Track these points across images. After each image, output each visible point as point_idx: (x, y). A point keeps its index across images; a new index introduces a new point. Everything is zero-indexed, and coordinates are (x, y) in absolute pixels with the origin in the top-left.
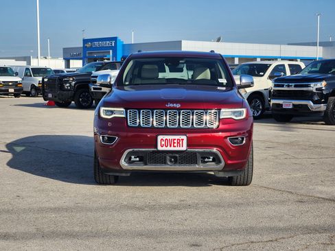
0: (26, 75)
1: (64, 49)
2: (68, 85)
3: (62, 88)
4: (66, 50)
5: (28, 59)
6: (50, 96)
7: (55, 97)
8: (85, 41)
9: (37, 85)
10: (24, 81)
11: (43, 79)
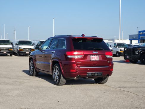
0: (114, 47)
1: (130, 35)
2: (137, 52)
3: (134, 53)
4: (130, 36)
5: (113, 40)
6: (128, 57)
7: (131, 58)
8: (140, 32)
9: (119, 51)
10: (114, 50)
11: (124, 49)
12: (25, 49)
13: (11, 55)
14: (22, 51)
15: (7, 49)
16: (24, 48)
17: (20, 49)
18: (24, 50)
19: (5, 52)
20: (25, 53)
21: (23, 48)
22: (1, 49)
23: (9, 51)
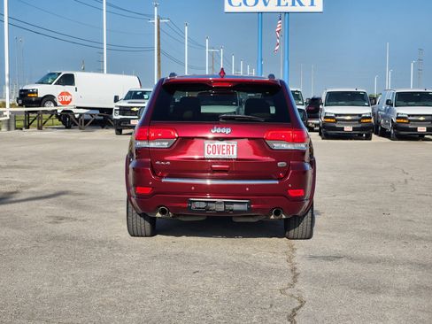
12: (414, 119)
13: (368, 138)
14: (406, 125)
15: (354, 118)
16: (413, 116)
17: (398, 118)
18: (410, 121)
19: (348, 129)
20: (416, 129)
21: (409, 116)
22: (338, 117)
23: (360, 125)
